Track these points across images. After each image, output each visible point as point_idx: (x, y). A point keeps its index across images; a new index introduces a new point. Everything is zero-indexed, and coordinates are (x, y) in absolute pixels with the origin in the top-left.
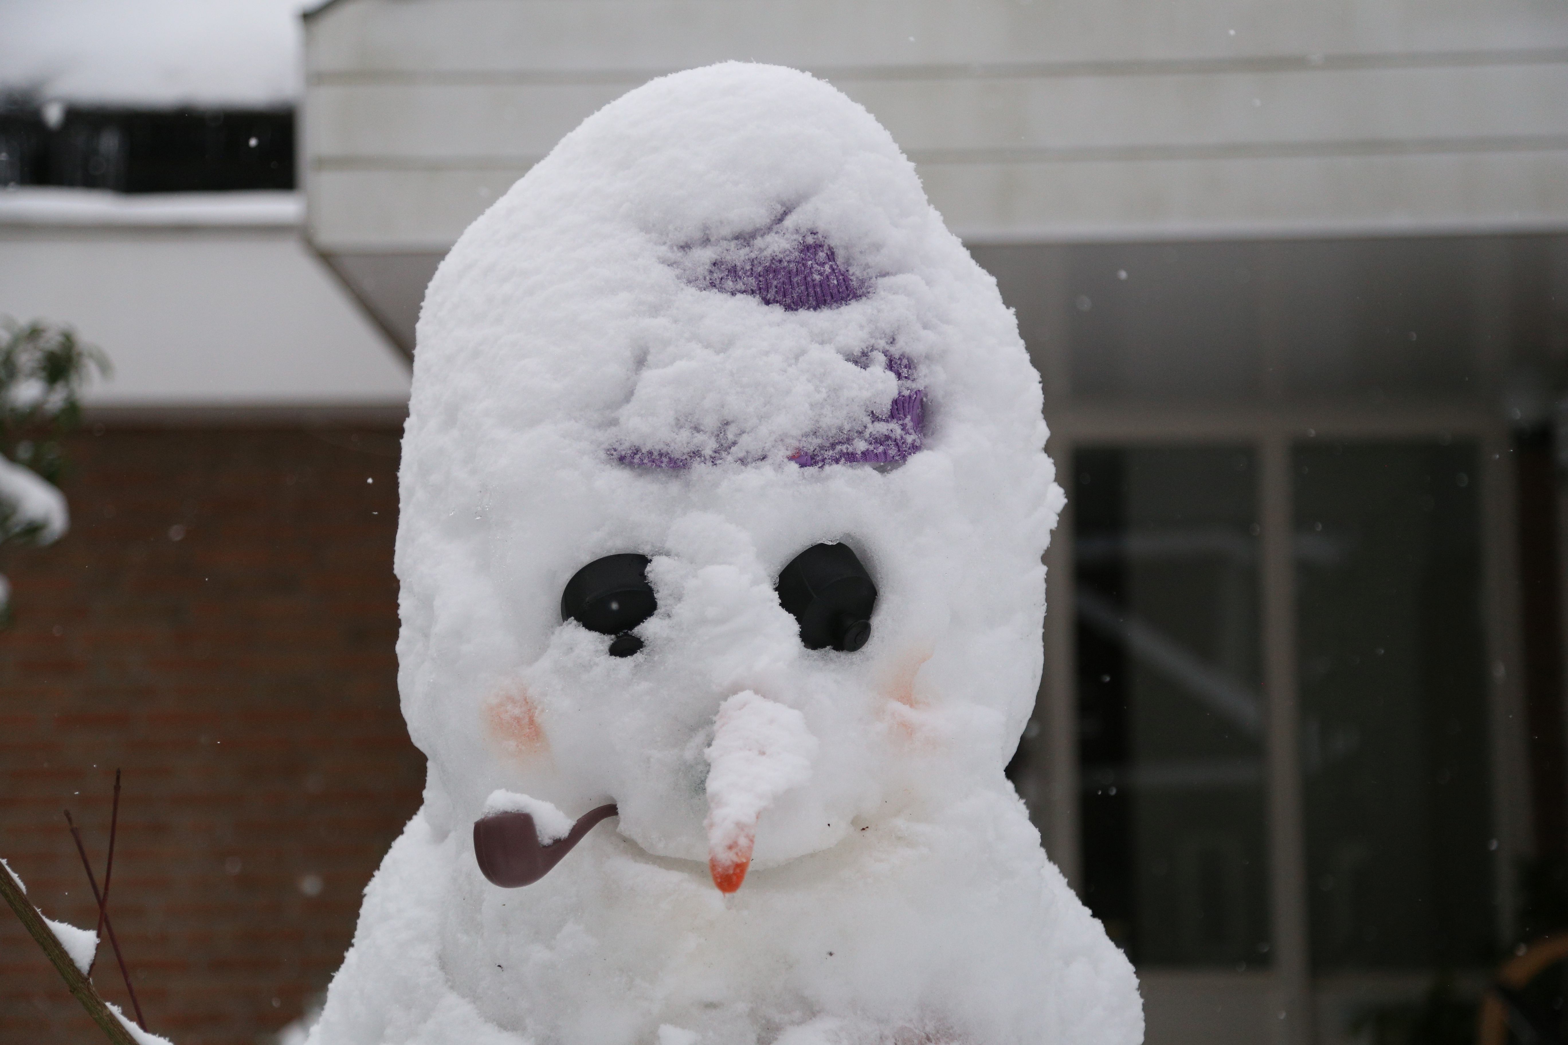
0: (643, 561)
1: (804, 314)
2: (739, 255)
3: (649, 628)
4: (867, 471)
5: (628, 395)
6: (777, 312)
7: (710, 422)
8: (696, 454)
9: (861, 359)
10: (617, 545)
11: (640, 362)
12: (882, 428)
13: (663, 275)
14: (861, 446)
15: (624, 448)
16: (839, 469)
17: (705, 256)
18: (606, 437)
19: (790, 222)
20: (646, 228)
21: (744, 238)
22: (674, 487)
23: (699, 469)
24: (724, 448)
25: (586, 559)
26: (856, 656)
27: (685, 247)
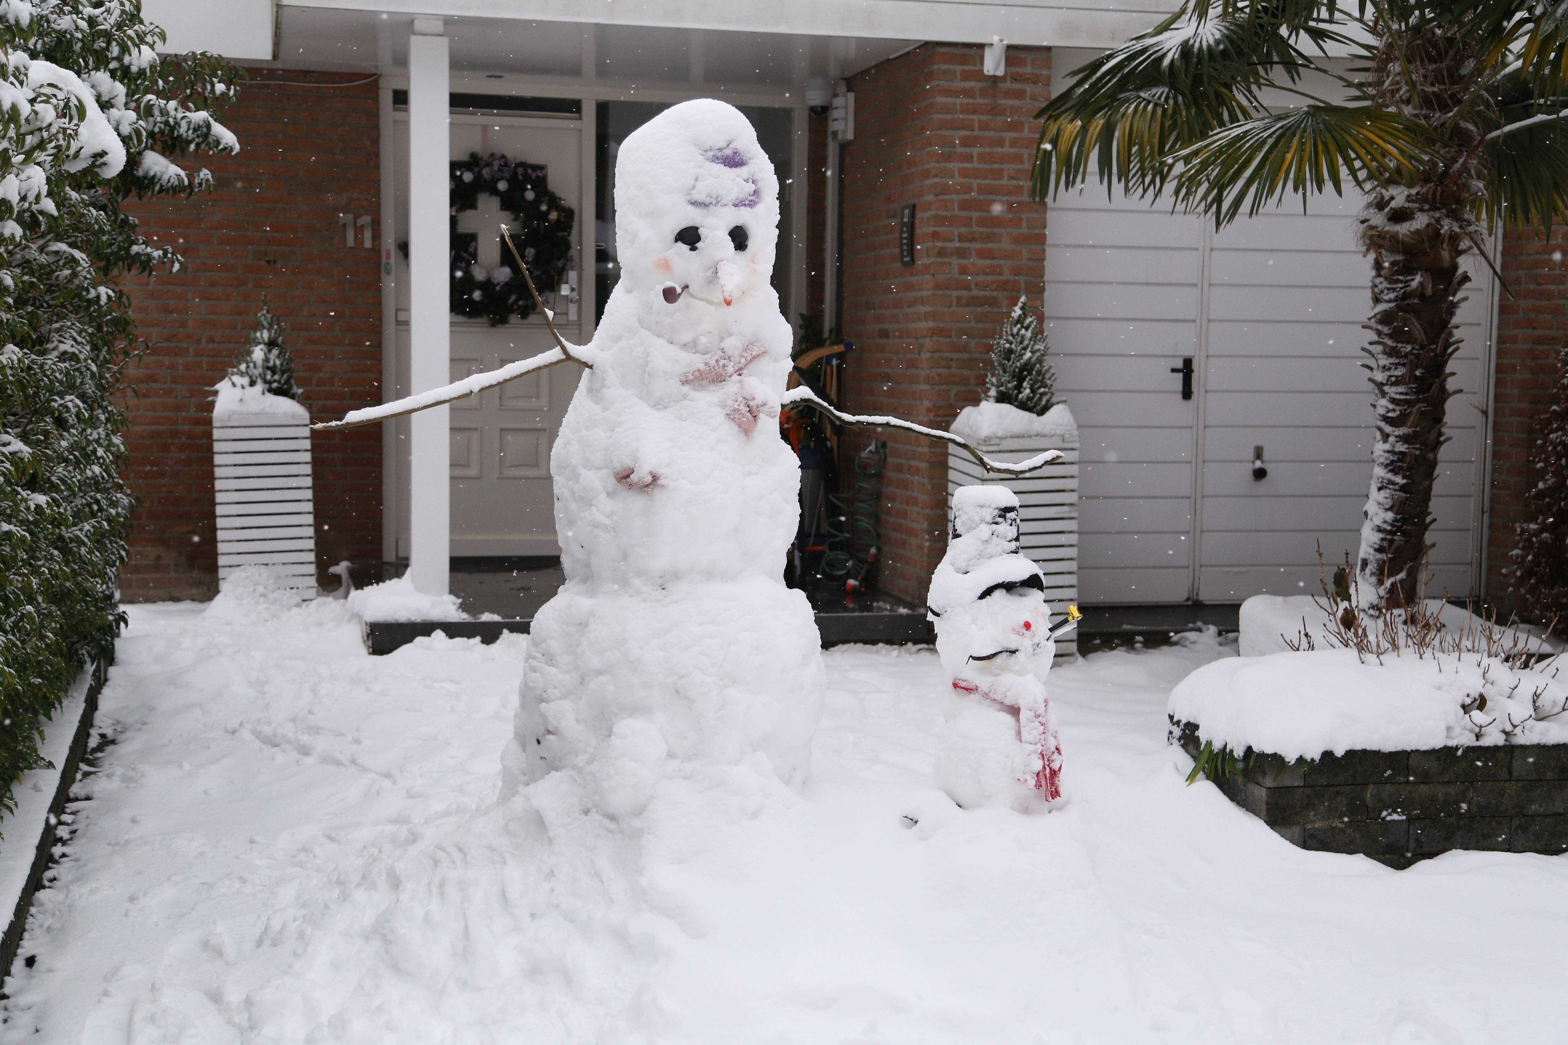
0: (696, 228)
1: (734, 169)
2: (719, 154)
3: (699, 245)
4: (748, 208)
5: (694, 187)
6: (727, 168)
7: (714, 196)
8: (711, 203)
9: (747, 181)
10: (691, 224)
11: (697, 179)
12: (751, 198)
13: (701, 158)
14: (747, 202)
15: (693, 201)
16: (743, 208)
17: (711, 154)
18: (688, 198)
19: (731, 146)
20: (695, 145)
21: (720, 150)
22: (705, 211)
23: (712, 207)
24: (718, 202)
25: (683, 227)
26: (744, 253)
27: (706, 151)
